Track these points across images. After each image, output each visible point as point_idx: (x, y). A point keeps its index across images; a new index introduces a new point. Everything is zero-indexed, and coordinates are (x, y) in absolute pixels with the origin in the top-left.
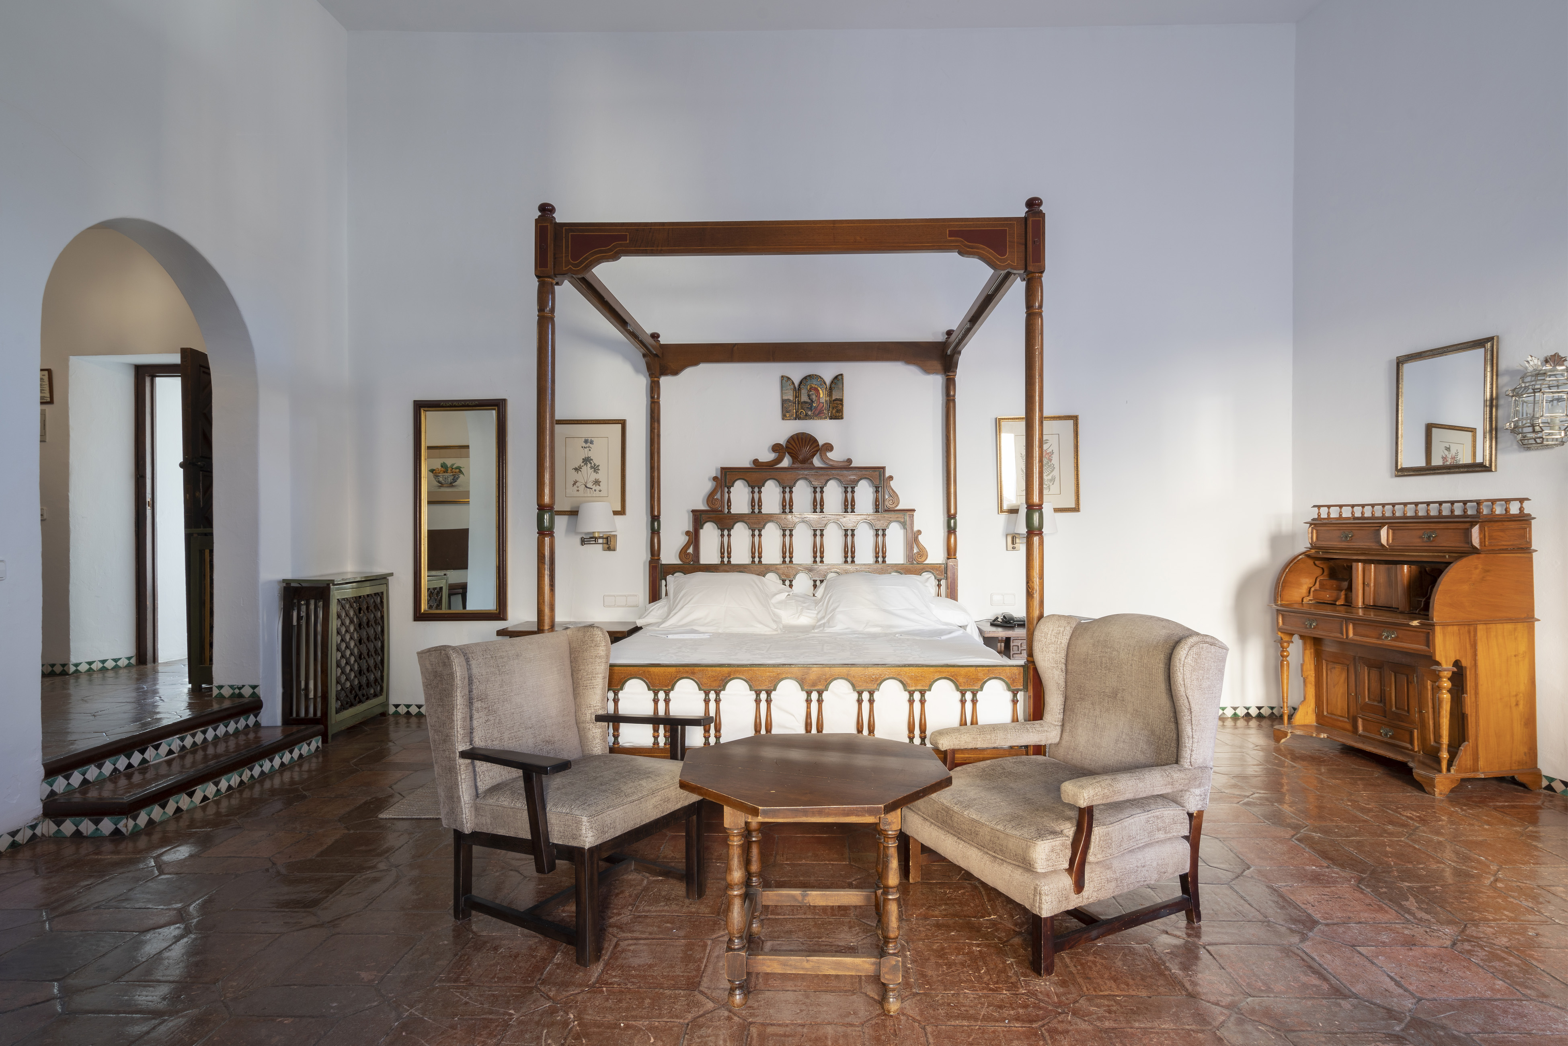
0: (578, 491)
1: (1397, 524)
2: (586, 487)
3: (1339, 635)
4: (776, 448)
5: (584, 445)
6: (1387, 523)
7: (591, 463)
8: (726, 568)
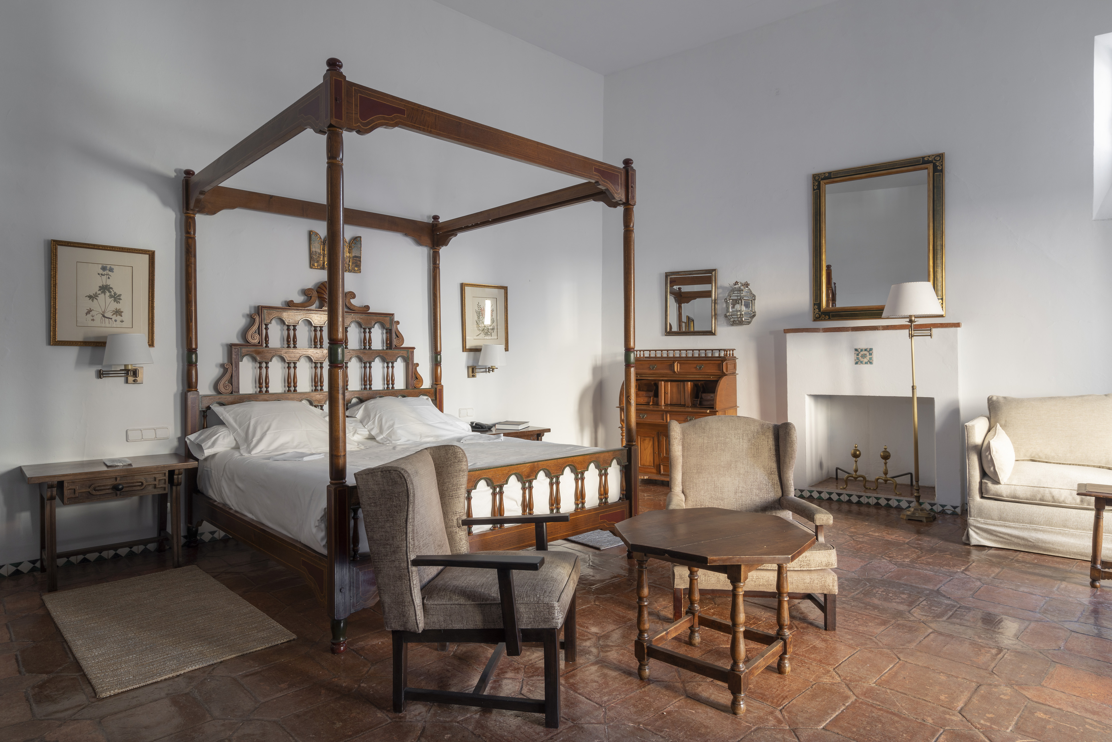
0: (93, 320)
1: (682, 361)
2: (104, 316)
3: (662, 421)
4: (305, 292)
5: (101, 272)
6: (677, 360)
7: (110, 292)
8: (266, 397)
